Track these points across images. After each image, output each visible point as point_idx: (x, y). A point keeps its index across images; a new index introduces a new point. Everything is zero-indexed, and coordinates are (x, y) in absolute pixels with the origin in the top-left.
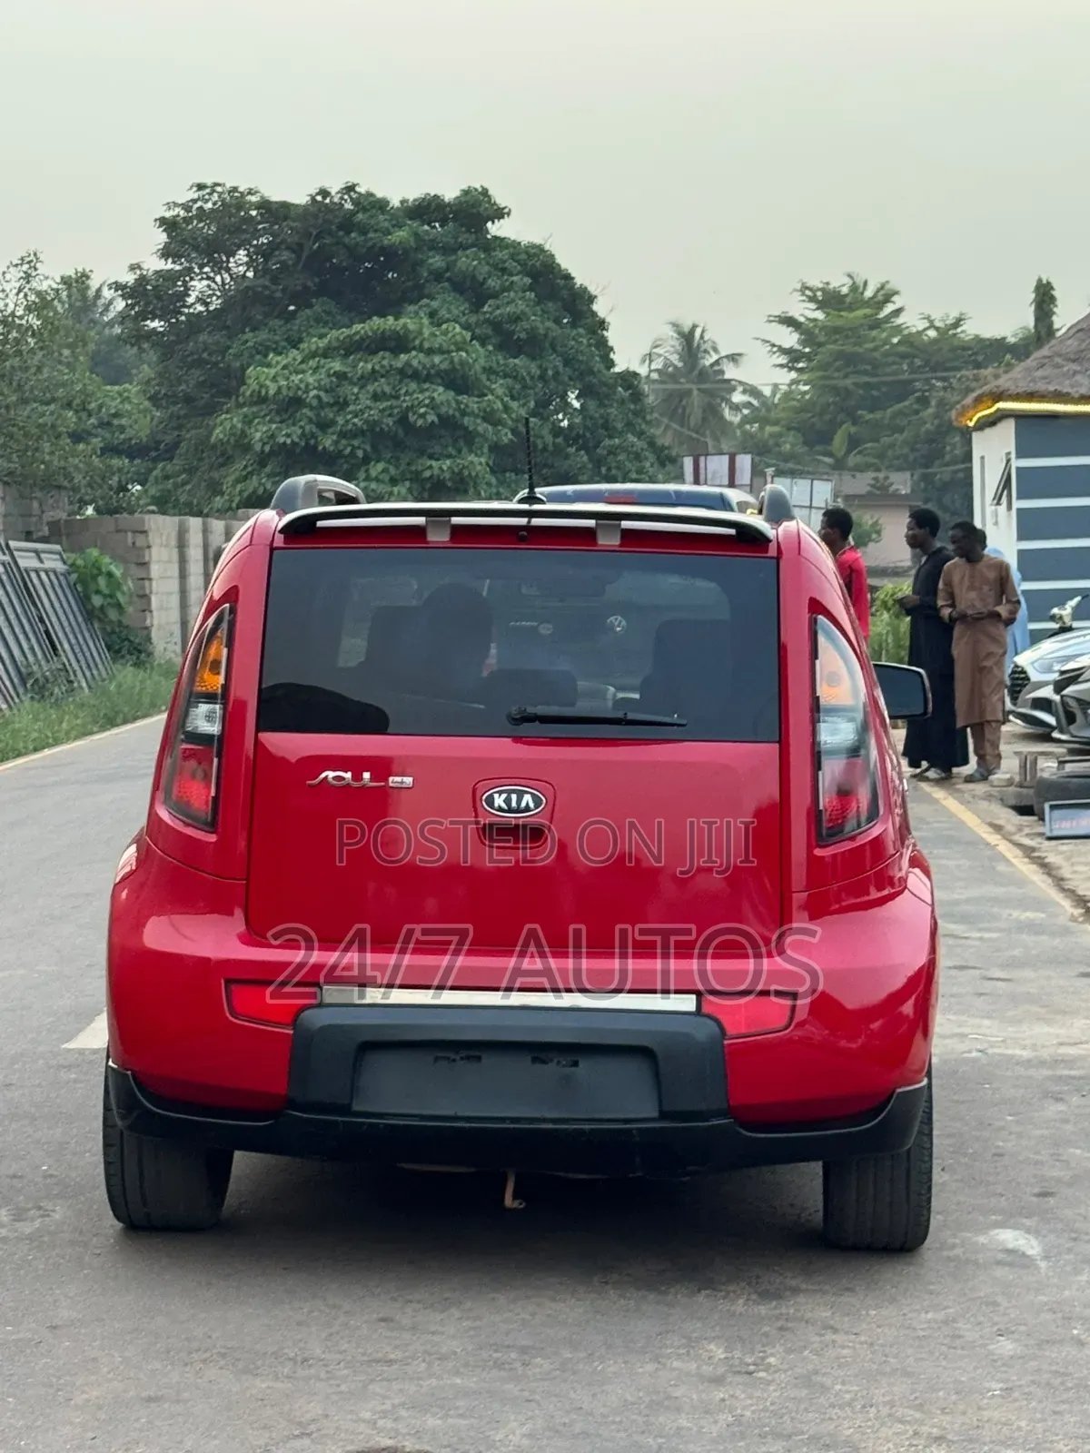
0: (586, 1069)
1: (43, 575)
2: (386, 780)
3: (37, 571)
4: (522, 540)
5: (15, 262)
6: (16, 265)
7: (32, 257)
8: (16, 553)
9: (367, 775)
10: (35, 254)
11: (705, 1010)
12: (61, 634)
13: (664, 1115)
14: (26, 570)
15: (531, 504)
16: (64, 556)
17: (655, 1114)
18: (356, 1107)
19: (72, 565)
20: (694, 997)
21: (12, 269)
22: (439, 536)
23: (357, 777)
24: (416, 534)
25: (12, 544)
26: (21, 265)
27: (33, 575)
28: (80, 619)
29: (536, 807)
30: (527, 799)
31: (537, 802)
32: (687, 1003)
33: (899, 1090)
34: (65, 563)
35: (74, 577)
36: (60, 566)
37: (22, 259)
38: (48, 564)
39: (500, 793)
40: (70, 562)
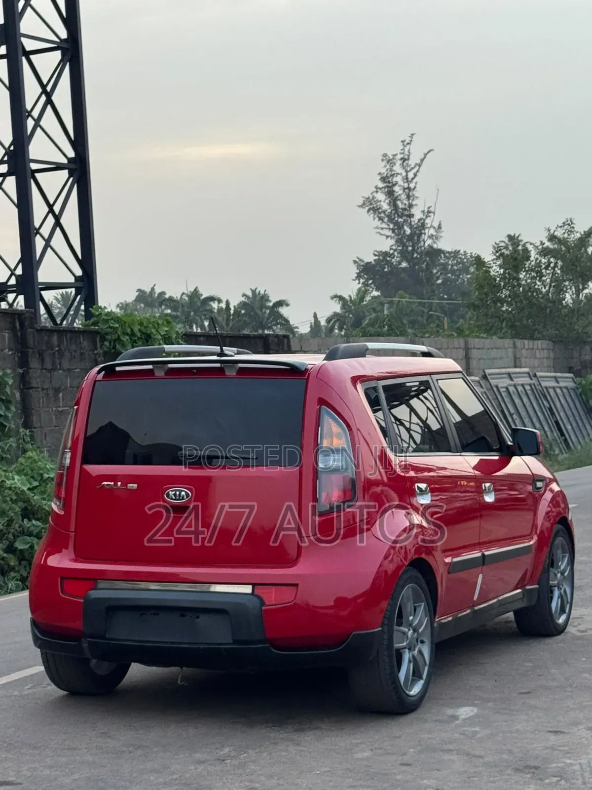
0: (203, 620)
1: (558, 391)
2: (127, 486)
3: (554, 388)
4: (195, 374)
5: (560, 225)
6: (561, 227)
7: (569, 222)
8: (539, 379)
9: (119, 483)
10: (571, 220)
11: (256, 592)
12: (565, 421)
13: (235, 642)
14: (546, 388)
15: (221, 357)
16: (575, 380)
17: (231, 641)
18: (107, 636)
19: (580, 384)
20: (251, 586)
21: (559, 229)
22: (160, 373)
23: (116, 484)
24: (150, 373)
25: (538, 374)
26: (564, 226)
27: (551, 391)
28: (582, 413)
29: (187, 498)
30: (183, 493)
31: (187, 495)
32: (248, 589)
33: (354, 633)
34: (575, 383)
35: (580, 390)
36: (571, 384)
37: (564, 223)
38: (562, 384)
39: (172, 491)
40: (578, 383)
